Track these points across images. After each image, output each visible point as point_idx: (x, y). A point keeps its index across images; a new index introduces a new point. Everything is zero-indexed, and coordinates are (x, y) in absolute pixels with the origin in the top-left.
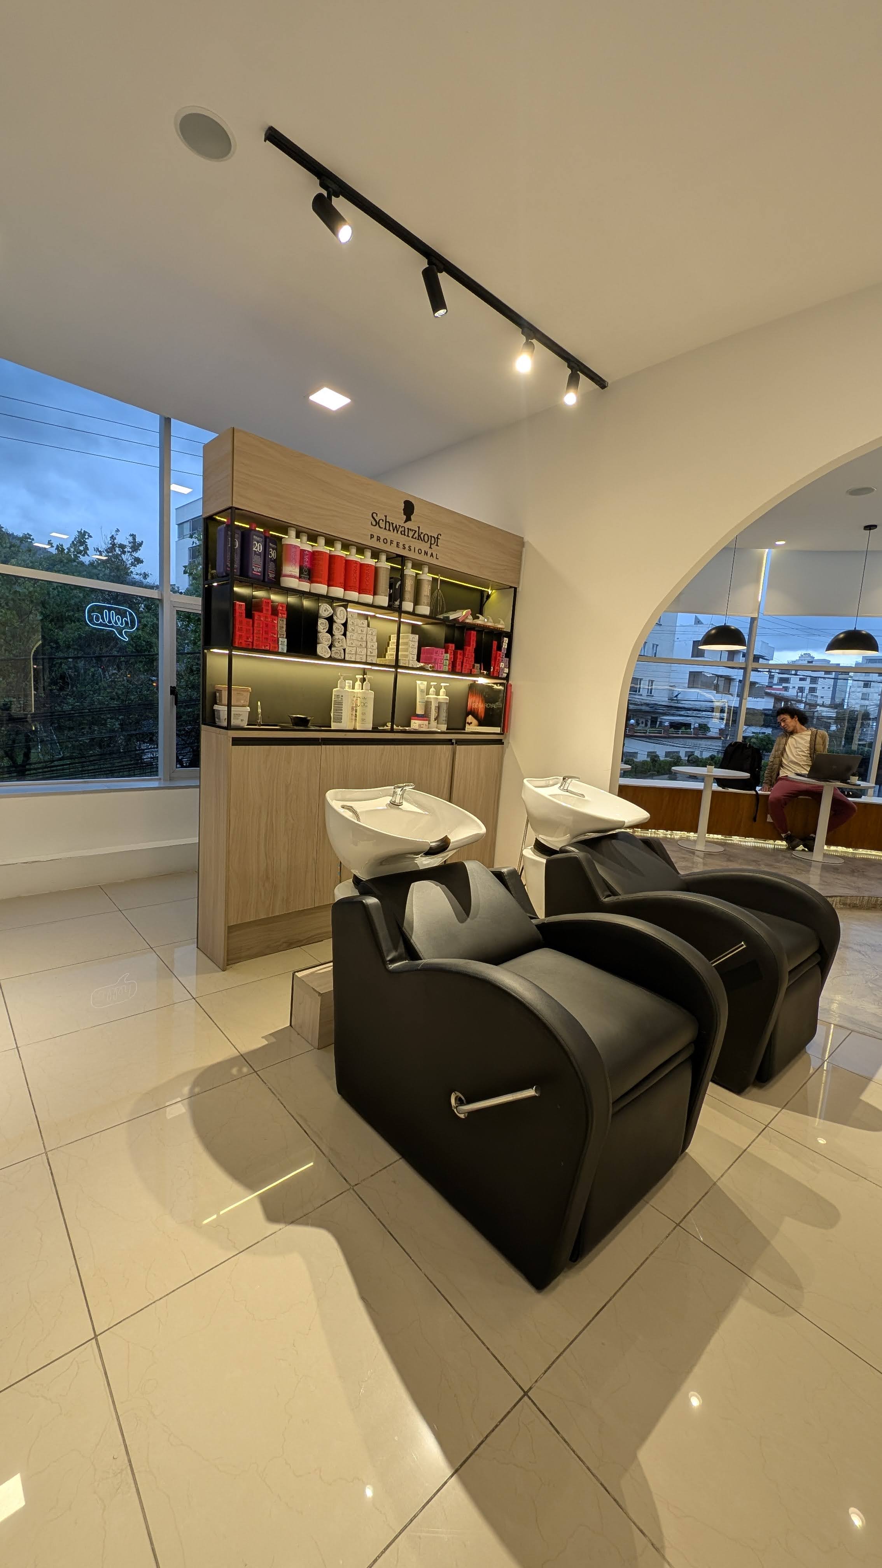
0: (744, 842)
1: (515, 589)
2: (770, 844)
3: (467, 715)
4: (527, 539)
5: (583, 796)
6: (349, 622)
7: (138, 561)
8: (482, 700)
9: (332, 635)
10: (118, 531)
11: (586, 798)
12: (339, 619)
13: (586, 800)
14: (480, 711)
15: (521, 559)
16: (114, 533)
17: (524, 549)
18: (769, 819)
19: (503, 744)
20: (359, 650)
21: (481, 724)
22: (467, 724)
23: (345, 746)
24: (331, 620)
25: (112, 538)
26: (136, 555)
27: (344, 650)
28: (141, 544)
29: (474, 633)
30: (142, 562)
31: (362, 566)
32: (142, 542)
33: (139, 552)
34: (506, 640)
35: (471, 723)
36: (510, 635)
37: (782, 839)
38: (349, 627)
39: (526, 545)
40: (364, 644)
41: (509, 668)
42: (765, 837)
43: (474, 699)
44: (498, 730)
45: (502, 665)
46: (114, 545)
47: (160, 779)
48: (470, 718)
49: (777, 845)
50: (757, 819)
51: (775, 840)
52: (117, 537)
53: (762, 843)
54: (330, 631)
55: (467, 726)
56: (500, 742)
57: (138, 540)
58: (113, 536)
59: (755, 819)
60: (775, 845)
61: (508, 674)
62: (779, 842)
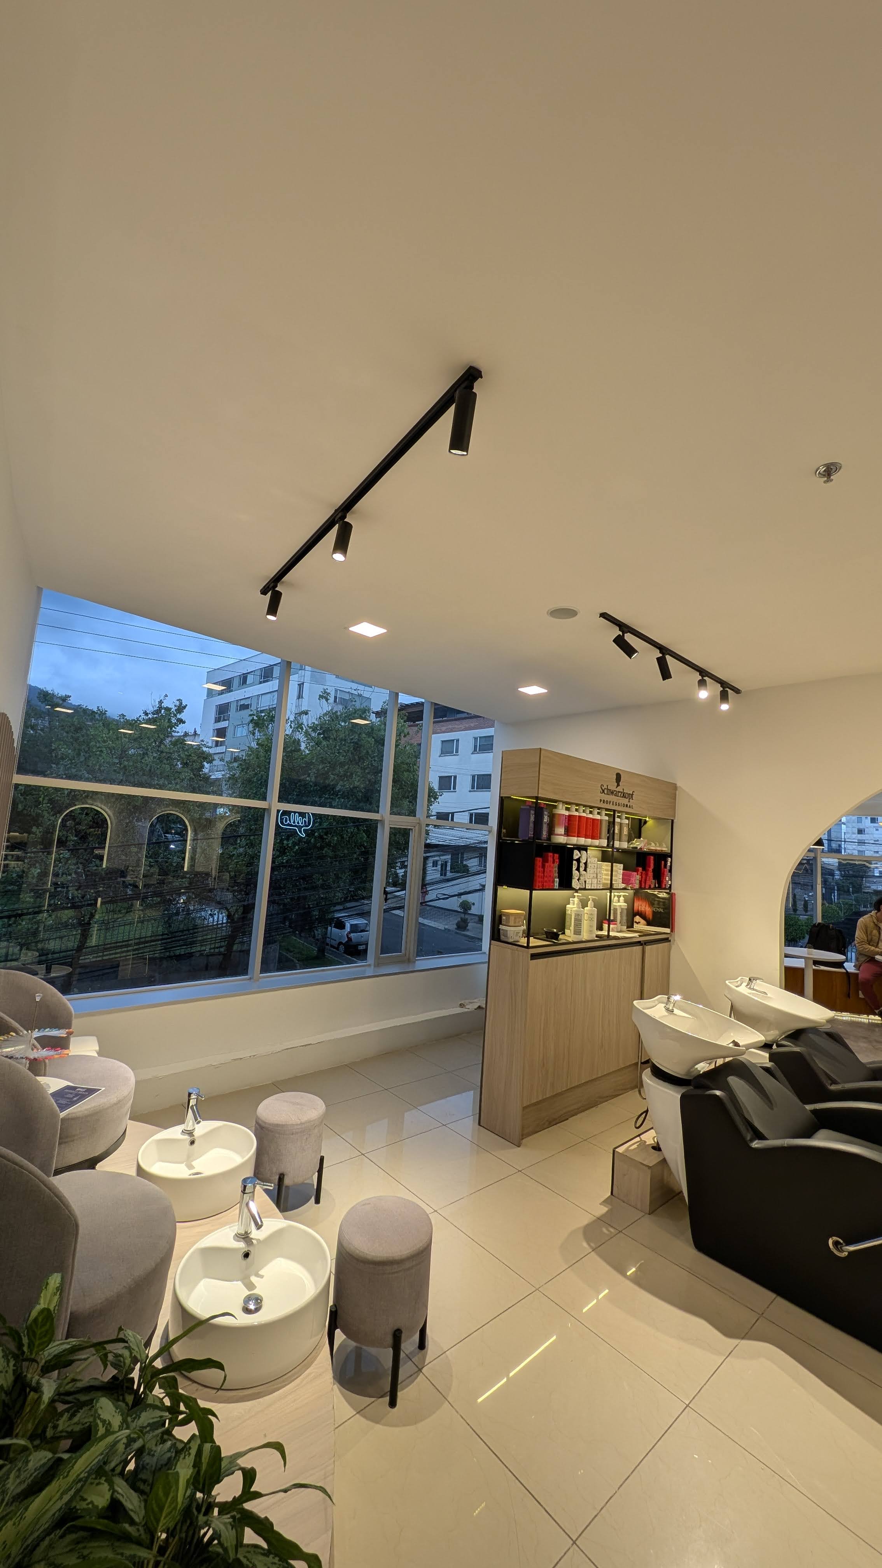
0: (841, 1016)
1: (673, 821)
2: (864, 1019)
3: (635, 915)
4: (679, 785)
5: (765, 993)
6: (588, 862)
7: (181, 721)
8: (649, 905)
9: (579, 871)
10: (166, 696)
11: (769, 995)
12: (583, 861)
13: (769, 997)
14: (647, 913)
15: (675, 799)
16: (162, 698)
17: (677, 792)
18: (861, 996)
19: (670, 941)
20: (593, 880)
21: (649, 923)
22: (635, 923)
23: (585, 954)
24: (578, 860)
25: (161, 702)
26: (179, 716)
27: (585, 882)
28: (185, 707)
29: (652, 857)
30: (184, 722)
31: (594, 820)
32: (186, 705)
33: (182, 714)
34: (670, 859)
35: (639, 922)
36: (671, 856)
37: (875, 1014)
38: (589, 865)
39: (678, 789)
40: (595, 875)
41: (671, 880)
42: (860, 1012)
43: (640, 903)
44: (668, 930)
45: (667, 879)
46: (160, 708)
47: (369, 965)
48: (637, 918)
49: (871, 1019)
50: (851, 995)
51: (868, 1014)
52: (164, 701)
53: (857, 1018)
54: (578, 869)
55: (635, 925)
56: (667, 940)
57: (184, 704)
58: (161, 700)
59: (849, 996)
60: (869, 1019)
61: (671, 885)
62: (872, 1017)
